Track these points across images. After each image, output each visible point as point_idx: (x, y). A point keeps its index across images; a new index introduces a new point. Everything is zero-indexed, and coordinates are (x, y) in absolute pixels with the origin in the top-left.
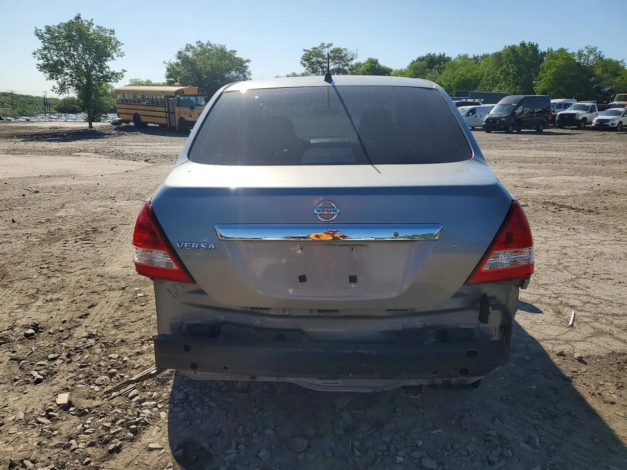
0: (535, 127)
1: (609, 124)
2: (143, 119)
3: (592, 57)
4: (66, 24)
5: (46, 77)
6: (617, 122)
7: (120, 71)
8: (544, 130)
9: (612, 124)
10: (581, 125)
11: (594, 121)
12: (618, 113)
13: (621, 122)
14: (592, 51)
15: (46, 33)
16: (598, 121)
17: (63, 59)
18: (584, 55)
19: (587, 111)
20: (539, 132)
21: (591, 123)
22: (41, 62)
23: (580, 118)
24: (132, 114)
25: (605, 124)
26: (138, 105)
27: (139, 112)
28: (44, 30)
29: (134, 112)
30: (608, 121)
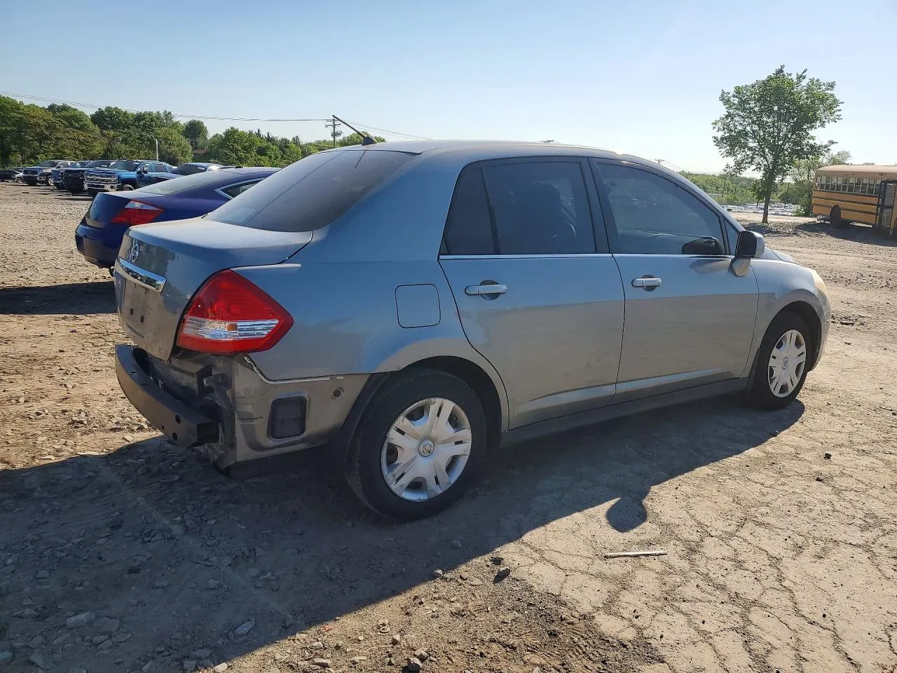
2: (845, 215)
4: (763, 82)
5: (721, 153)
7: (826, 143)
15: (734, 96)
17: (748, 128)
22: (720, 135)
24: (829, 207)
26: (842, 193)
27: (841, 205)
28: (732, 92)
29: (832, 203)
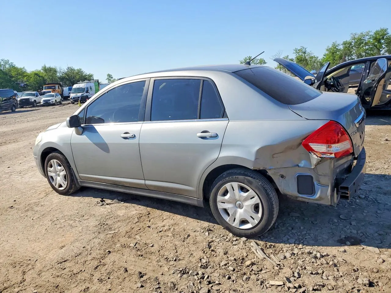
0: (10, 109)
1: (50, 102)
3: (7, 66)
6: (54, 101)
8: (16, 110)
9: (52, 102)
10: (34, 104)
11: (42, 101)
12: (53, 96)
13: (56, 100)
14: (7, 62)
16: (44, 101)
18: (3, 65)
19: (35, 96)
20: (13, 112)
21: (40, 103)
23: (33, 100)
25: (48, 102)
30: (49, 100)
